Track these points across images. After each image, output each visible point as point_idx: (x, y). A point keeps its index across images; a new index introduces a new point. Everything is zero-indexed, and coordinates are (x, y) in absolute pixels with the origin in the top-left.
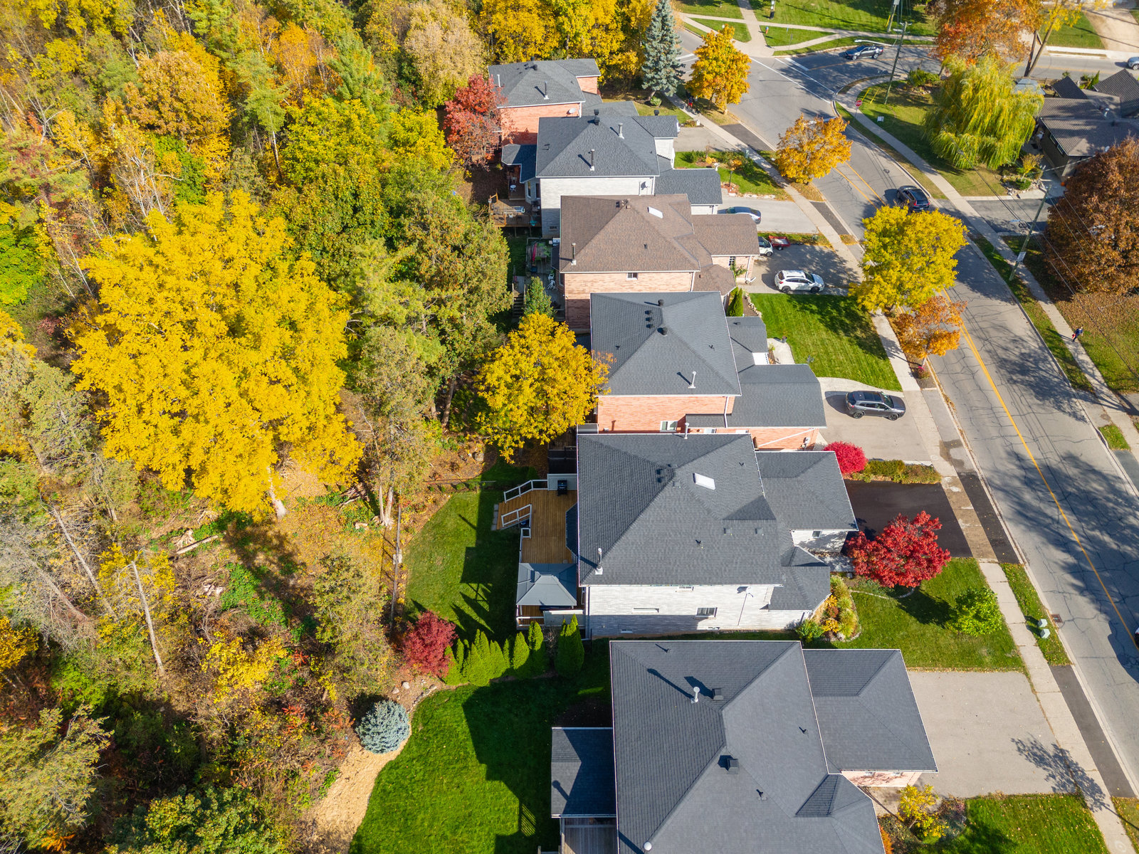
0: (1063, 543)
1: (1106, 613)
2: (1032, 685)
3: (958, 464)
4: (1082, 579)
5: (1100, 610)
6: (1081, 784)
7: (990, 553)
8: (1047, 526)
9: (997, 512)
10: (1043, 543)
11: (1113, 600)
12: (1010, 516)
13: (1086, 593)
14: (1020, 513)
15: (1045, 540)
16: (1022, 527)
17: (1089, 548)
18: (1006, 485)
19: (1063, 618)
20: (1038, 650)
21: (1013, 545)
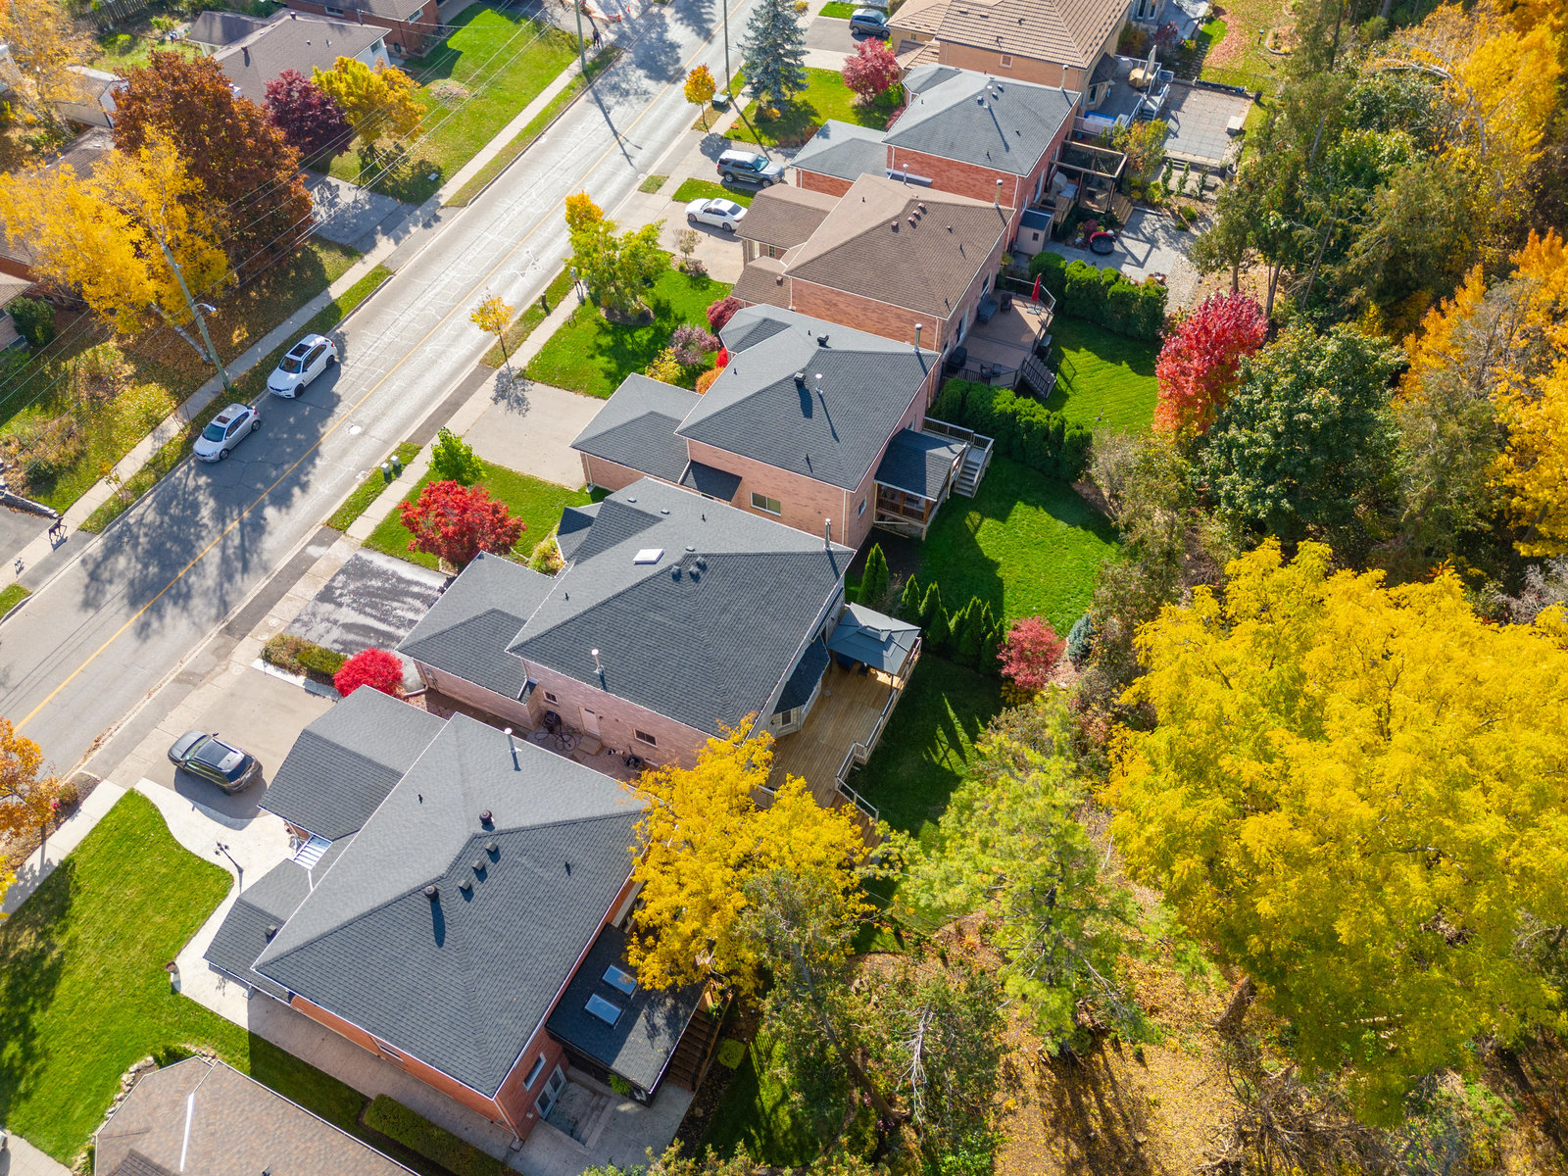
3: (223, 650)
4: (287, 493)
6: (508, 381)
8: (240, 548)
10: (271, 534)
12: (262, 572)
14: (246, 570)
15: (265, 535)
16: (265, 557)
18: (210, 605)
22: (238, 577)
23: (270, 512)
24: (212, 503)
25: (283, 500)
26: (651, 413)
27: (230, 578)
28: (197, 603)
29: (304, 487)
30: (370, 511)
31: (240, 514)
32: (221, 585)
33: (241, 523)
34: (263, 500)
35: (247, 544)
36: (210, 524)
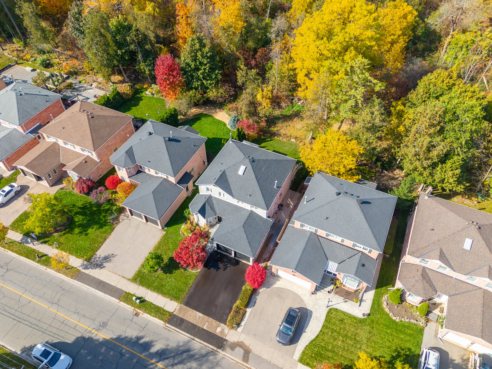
0: (162, 355)
1: (123, 338)
2: (125, 278)
3: (233, 346)
5: (126, 337)
6: (90, 265)
7: (179, 314)
8: (174, 357)
9: (196, 339)
10: (168, 345)
11: (125, 348)
12: (190, 344)
13: (135, 340)
14: (188, 351)
15: (169, 348)
16: (181, 344)
17: (151, 367)
18: (207, 361)
19: (135, 317)
21: (176, 329)
22: (192, 353)
23: (154, 350)
25: (147, 346)
27: (193, 356)
29: (139, 338)
30: (161, 305)
32: (196, 359)
33: (158, 362)
34: (144, 356)
35: (173, 355)
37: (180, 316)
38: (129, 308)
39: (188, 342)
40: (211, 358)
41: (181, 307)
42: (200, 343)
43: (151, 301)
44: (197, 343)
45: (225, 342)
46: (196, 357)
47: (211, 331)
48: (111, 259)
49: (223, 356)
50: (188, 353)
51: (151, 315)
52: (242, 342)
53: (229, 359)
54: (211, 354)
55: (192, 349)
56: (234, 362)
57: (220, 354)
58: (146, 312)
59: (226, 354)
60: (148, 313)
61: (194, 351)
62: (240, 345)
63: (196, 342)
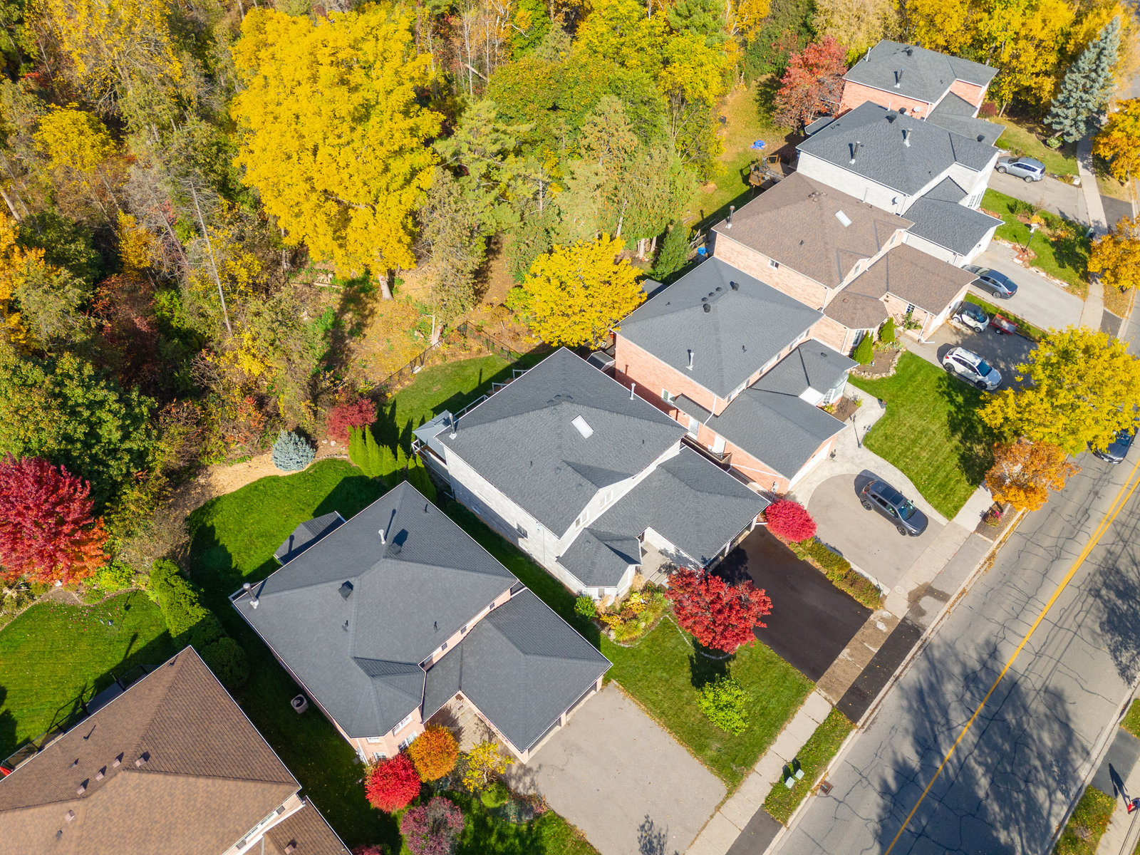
0: (927, 746)
1: (883, 827)
2: (723, 803)
3: (917, 610)
4: (901, 786)
5: (881, 820)
7: (837, 693)
8: (932, 723)
9: (897, 672)
10: (906, 730)
11: (906, 825)
12: (905, 686)
13: (888, 798)
14: (920, 693)
15: (911, 729)
16: (905, 703)
17: (951, 771)
18: (942, 662)
19: (832, 793)
20: (769, 789)
21: (872, 706)
22: (925, 687)
23: (914, 761)
24: (981, 794)
25: (904, 773)
26: (525, 653)
27: (931, 686)
28: (956, 670)
29: (885, 790)
30: (811, 729)
31: (945, 768)
32: (938, 681)
33: (942, 757)
34: (927, 784)
35: (927, 724)
36: (973, 763)
37: (843, 692)
38: (808, 804)
39: (902, 689)
40: (937, 654)
41: (822, 687)
42: (906, 667)
43: (799, 749)
44: (905, 672)
45: (908, 622)
46: (933, 679)
47: (883, 642)
48: (656, 833)
49: (934, 634)
50: (926, 695)
51: (834, 754)
52: (910, 594)
53: (940, 625)
54: (929, 653)
55: (918, 685)
56: (947, 617)
57: (932, 636)
58: (826, 765)
59: (932, 626)
60: (828, 760)
61: (922, 681)
62: (915, 598)
63: (903, 675)
